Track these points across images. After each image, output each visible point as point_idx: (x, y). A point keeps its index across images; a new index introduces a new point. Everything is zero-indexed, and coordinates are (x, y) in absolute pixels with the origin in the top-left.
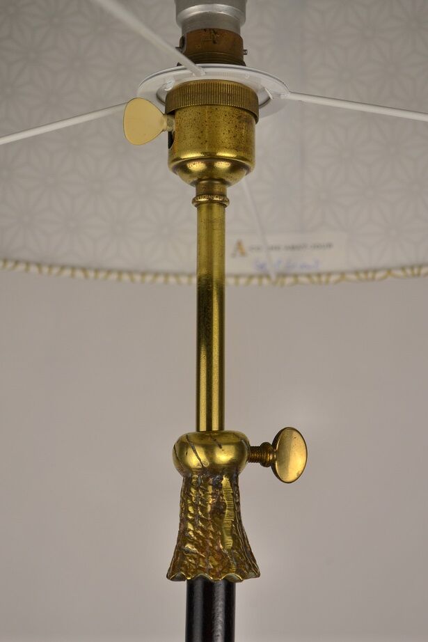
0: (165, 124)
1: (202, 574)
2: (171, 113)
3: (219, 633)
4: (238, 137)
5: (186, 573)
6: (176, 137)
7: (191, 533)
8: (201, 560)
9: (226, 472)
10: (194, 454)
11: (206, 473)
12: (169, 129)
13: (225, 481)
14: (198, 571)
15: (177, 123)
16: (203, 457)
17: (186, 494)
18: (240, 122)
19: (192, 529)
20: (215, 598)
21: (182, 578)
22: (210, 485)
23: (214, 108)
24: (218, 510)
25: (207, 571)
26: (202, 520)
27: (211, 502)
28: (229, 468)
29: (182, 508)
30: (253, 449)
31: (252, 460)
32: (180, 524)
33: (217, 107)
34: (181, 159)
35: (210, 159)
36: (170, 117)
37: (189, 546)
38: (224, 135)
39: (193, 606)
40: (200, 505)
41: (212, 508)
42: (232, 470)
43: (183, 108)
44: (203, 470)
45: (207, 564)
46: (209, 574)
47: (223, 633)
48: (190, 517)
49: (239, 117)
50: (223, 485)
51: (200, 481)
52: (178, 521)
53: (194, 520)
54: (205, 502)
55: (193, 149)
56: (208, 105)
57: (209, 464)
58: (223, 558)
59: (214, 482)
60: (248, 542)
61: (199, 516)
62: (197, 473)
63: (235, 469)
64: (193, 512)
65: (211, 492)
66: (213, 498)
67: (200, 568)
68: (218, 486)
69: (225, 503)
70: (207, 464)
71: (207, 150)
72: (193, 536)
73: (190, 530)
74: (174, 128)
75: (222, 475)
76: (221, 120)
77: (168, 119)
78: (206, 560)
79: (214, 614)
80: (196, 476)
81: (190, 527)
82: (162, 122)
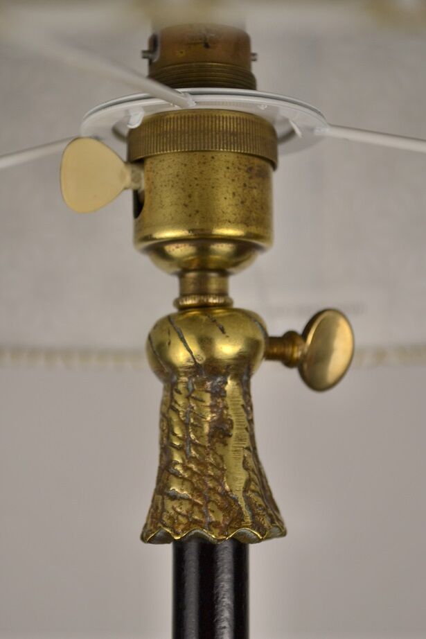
0: (128, 178)
1: (199, 531)
2: (136, 161)
3: (225, 624)
4: (248, 203)
5: (173, 529)
6: (147, 202)
7: (178, 468)
8: (196, 509)
9: (233, 372)
10: (181, 344)
11: (201, 374)
12: (135, 186)
13: (230, 385)
14: (192, 525)
15: (148, 179)
16: (195, 349)
17: (169, 406)
18: (250, 178)
19: (180, 461)
20: (218, 569)
21: (165, 539)
22: (207, 392)
23: (209, 155)
24: (221, 431)
25: (206, 525)
26: (196, 446)
27: (209, 419)
28: (237, 365)
29: (163, 430)
30: (273, 341)
31: (270, 356)
32: (161, 456)
33: (213, 154)
34: (155, 239)
35: (203, 240)
36: (136, 168)
37: (176, 488)
38: (226, 200)
39: (184, 583)
40: (192, 424)
41: (210, 428)
42: (242, 368)
43: (158, 155)
44: (196, 369)
45: (205, 515)
46: (210, 530)
47: (232, 623)
48: (177, 443)
49: (250, 170)
50: (228, 393)
51: (190, 386)
52: (156, 451)
53: (183, 446)
54: (199, 418)
55: (175, 225)
56: (199, 151)
57: (205, 359)
58: (230, 504)
59: (212, 387)
60: (267, 482)
61: (192, 442)
62: (186, 374)
63: (246, 366)
64: (180, 435)
65: (208, 404)
66: (212, 412)
67: (196, 522)
68: (218, 393)
69: (231, 421)
70: (202, 359)
71: (197, 225)
72: (181, 472)
73: (177, 463)
74: (143, 185)
75: (225, 376)
76: (220, 175)
77: (133, 172)
78: (203, 509)
79: (218, 593)
80: (185, 379)
81: (177, 458)
82: (122, 176)
